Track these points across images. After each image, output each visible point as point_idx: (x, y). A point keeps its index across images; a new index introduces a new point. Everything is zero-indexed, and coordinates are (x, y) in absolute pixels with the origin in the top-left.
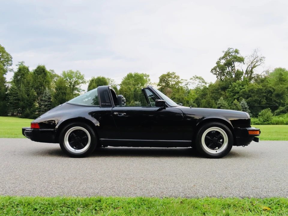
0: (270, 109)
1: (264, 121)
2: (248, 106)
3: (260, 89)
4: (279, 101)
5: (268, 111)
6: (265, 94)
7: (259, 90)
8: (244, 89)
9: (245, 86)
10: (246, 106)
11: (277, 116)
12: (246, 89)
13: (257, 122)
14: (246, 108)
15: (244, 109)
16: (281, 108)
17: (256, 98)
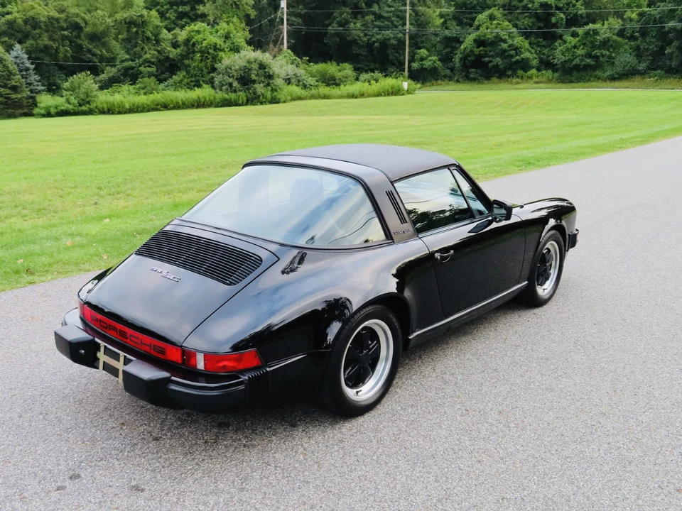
0: (89, 73)
1: (79, 103)
2: (32, 64)
3: (53, 18)
4: (99, 53)
5: (85, 78)
6: (66, 33)
7: (51, 19)
8: (8, 13)
9: (10, 6)
10: (28, 64)
11: (105, 91)
12: (16, 15)
13: (64, 106)
14: (27, 69)
15: (24, 73)
16: (110, 72)
17: (45, 40)
